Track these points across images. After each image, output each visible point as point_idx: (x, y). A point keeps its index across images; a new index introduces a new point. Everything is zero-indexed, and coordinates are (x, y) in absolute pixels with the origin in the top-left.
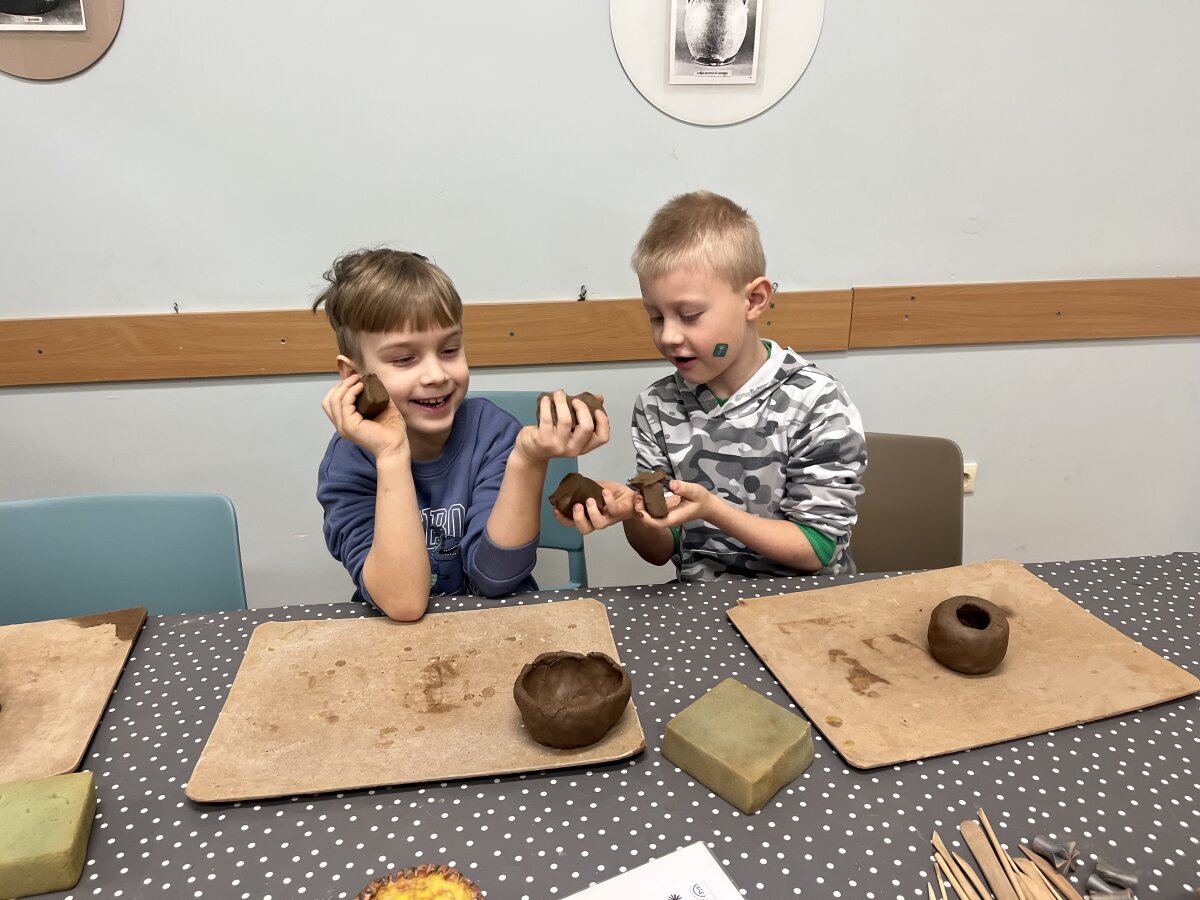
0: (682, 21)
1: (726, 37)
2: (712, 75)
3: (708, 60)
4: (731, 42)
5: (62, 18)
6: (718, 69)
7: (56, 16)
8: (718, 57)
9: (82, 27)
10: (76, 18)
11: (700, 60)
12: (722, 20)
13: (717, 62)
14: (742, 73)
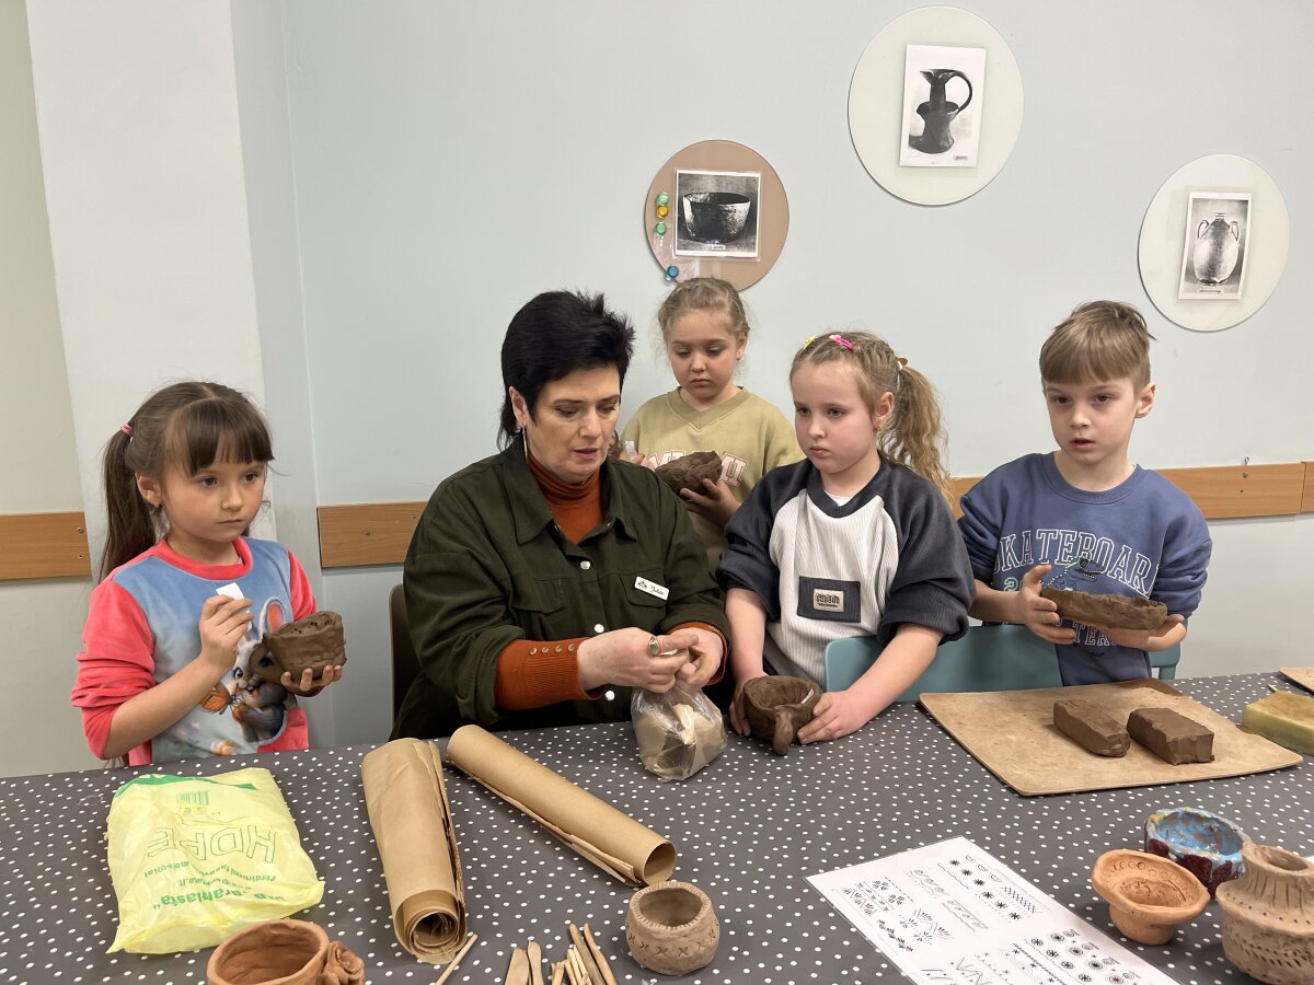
0: (1191, 253)
1: (1222, 265)
2: (1210, 293)
3: (1208, 282)
4: (1225, 268)
5: (740, 246)
6: (1214, 288)
7: (736, 245)
8: (1215, 279)
9: (754, 254)
10: (751, 247)
11: (1203, 281)
12: (1221, 252)
13: (1214, 282)
14: (1231, 291)
